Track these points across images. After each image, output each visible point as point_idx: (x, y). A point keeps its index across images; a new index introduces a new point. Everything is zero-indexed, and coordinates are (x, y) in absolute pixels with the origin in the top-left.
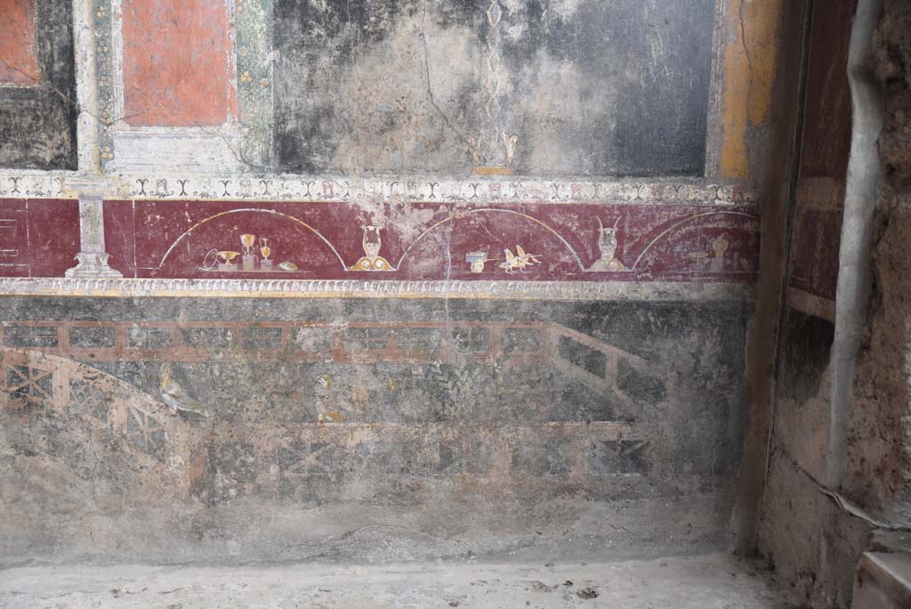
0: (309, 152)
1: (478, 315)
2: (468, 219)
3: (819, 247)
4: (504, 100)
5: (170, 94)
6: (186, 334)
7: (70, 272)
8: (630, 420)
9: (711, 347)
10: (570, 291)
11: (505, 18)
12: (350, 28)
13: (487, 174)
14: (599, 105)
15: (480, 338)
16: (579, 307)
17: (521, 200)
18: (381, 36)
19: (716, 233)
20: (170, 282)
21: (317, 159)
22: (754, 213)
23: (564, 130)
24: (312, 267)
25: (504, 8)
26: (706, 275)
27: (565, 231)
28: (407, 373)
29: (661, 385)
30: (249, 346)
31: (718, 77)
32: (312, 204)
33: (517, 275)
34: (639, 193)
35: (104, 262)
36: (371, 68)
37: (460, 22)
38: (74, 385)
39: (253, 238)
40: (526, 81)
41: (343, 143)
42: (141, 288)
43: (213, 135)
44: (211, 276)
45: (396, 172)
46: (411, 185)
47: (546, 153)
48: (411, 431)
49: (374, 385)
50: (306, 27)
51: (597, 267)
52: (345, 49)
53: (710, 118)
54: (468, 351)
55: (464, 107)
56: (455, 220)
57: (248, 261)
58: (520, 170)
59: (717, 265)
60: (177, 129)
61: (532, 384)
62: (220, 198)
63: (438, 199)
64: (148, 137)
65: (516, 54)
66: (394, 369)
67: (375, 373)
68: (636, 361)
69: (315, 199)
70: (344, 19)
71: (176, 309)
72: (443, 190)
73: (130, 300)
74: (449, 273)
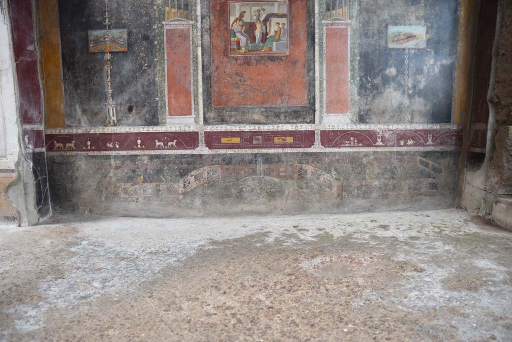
0: (366, 119)
1: (402, 155)
2: (400, 133)
3: (480, 137)
4: (408, 106)
5: (336, 106)
6: (338, 160)
7: (312, 147)
8: (434, 178)
9: (452, 161)
10: (421, 149)
11: (408, 89)
12: (375, 91)
13: (404, 123)
14: (428, 107)
15: (402, 160)
16: (424, 152)
17: (412, 129)
18: (382, 93)
19: (453, 135)
20: (335, 148)
21: (367, 120)
22: (462, 131)
23: (420, 113)
24: (366, 145)
25: (408, 87)
26: (451, 145)
27: (421, 135)
28: (386, 168)
29: (441, 170)
30: (352, 163)
31: (454, 101)
32: (366, 130)
33: (410, 146)
34: (437, 127)
35: (320, 144)
36: (380, 100)
37: (399, 90)
38: (312, 172)
39: (353, 138)
40: (413, 103)
41: (373, 117)
42: (328, 150)
43: (345, 115)
44: (344, 147)
45: (385, 123)
46: (388, 126)
47: (417, 118)
48: (387, 181)
49: (379, 171)
50: (365, 91)
51: (428, 143)
52: (374, 96)
53: (452, 110)
54: (400, 163)
55: (399, 108)
56: (398, 134)
57: (352, 143)
58: (411, 122)
59: (453, 143)
60: (337, 114)
61: (413, 170)
62: (346, 129)
63: (394, 129)
64: (331, 116)
65: (410, 97)
66: (384, 167)
67: (379, 168)
68: (436, 165)
69: (367, 129)
70: (374, 89)
71: (336, 154)
72: (394, 127)
73: (325, 153)
74: (396, 145)
